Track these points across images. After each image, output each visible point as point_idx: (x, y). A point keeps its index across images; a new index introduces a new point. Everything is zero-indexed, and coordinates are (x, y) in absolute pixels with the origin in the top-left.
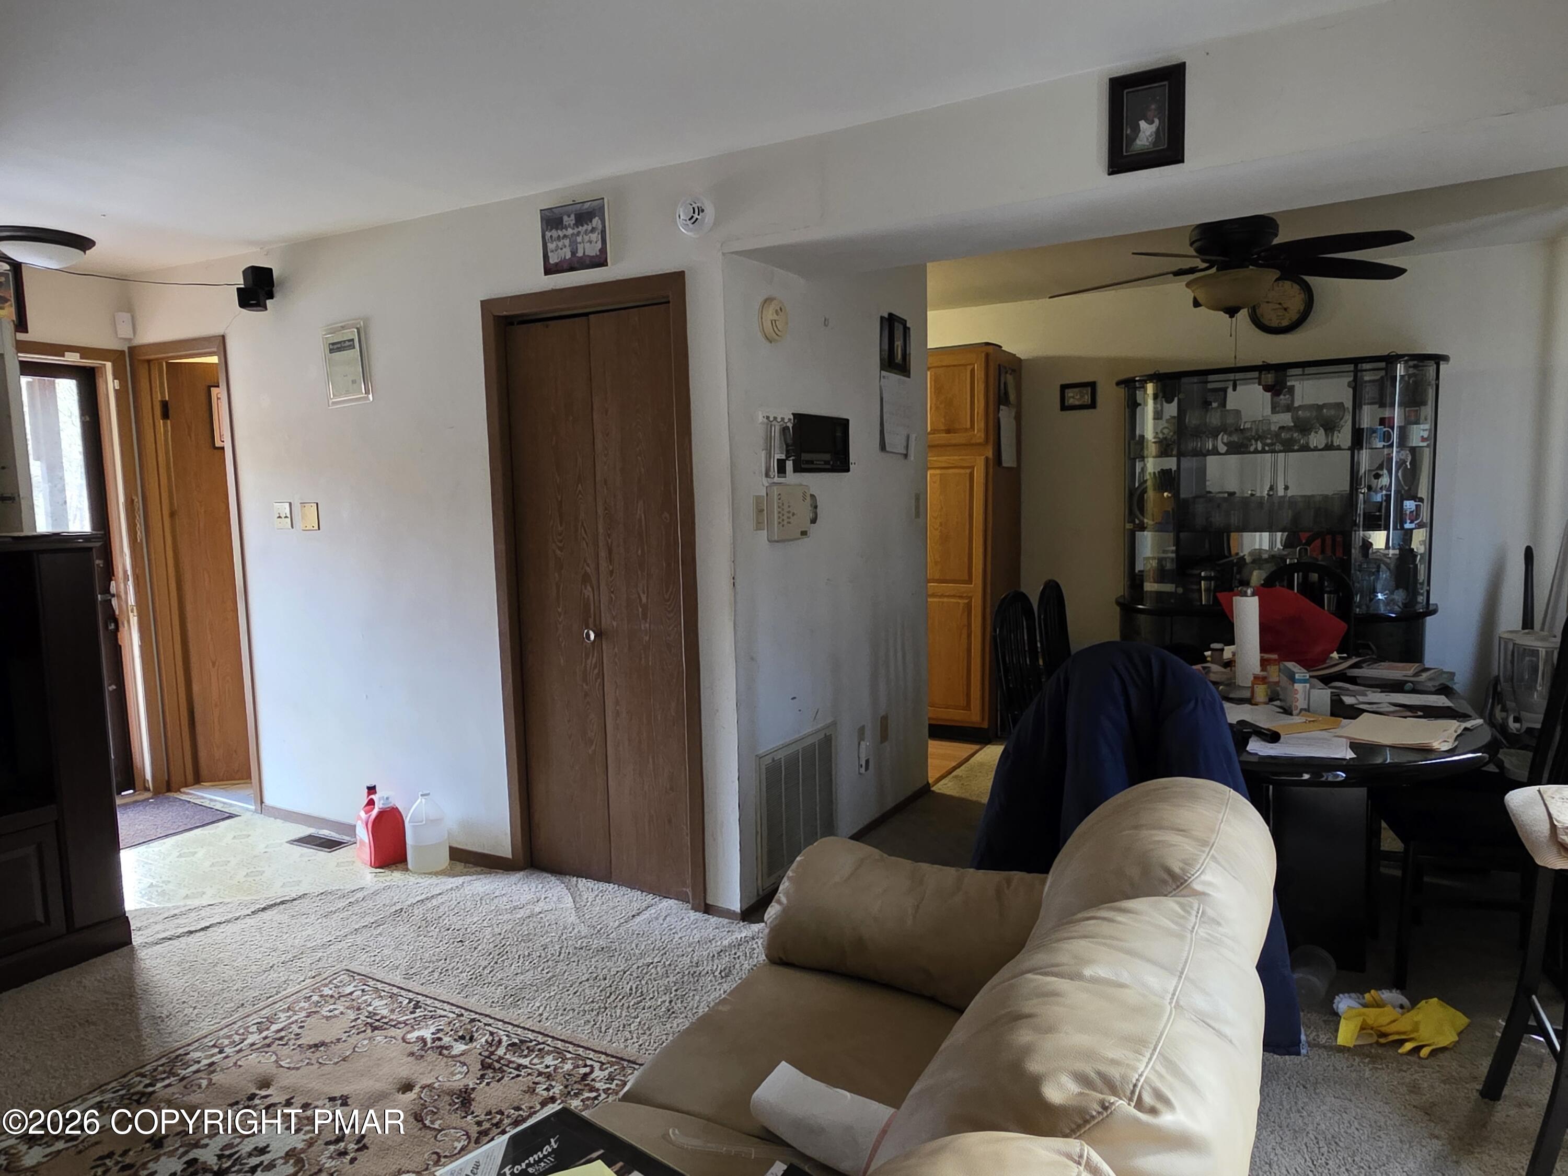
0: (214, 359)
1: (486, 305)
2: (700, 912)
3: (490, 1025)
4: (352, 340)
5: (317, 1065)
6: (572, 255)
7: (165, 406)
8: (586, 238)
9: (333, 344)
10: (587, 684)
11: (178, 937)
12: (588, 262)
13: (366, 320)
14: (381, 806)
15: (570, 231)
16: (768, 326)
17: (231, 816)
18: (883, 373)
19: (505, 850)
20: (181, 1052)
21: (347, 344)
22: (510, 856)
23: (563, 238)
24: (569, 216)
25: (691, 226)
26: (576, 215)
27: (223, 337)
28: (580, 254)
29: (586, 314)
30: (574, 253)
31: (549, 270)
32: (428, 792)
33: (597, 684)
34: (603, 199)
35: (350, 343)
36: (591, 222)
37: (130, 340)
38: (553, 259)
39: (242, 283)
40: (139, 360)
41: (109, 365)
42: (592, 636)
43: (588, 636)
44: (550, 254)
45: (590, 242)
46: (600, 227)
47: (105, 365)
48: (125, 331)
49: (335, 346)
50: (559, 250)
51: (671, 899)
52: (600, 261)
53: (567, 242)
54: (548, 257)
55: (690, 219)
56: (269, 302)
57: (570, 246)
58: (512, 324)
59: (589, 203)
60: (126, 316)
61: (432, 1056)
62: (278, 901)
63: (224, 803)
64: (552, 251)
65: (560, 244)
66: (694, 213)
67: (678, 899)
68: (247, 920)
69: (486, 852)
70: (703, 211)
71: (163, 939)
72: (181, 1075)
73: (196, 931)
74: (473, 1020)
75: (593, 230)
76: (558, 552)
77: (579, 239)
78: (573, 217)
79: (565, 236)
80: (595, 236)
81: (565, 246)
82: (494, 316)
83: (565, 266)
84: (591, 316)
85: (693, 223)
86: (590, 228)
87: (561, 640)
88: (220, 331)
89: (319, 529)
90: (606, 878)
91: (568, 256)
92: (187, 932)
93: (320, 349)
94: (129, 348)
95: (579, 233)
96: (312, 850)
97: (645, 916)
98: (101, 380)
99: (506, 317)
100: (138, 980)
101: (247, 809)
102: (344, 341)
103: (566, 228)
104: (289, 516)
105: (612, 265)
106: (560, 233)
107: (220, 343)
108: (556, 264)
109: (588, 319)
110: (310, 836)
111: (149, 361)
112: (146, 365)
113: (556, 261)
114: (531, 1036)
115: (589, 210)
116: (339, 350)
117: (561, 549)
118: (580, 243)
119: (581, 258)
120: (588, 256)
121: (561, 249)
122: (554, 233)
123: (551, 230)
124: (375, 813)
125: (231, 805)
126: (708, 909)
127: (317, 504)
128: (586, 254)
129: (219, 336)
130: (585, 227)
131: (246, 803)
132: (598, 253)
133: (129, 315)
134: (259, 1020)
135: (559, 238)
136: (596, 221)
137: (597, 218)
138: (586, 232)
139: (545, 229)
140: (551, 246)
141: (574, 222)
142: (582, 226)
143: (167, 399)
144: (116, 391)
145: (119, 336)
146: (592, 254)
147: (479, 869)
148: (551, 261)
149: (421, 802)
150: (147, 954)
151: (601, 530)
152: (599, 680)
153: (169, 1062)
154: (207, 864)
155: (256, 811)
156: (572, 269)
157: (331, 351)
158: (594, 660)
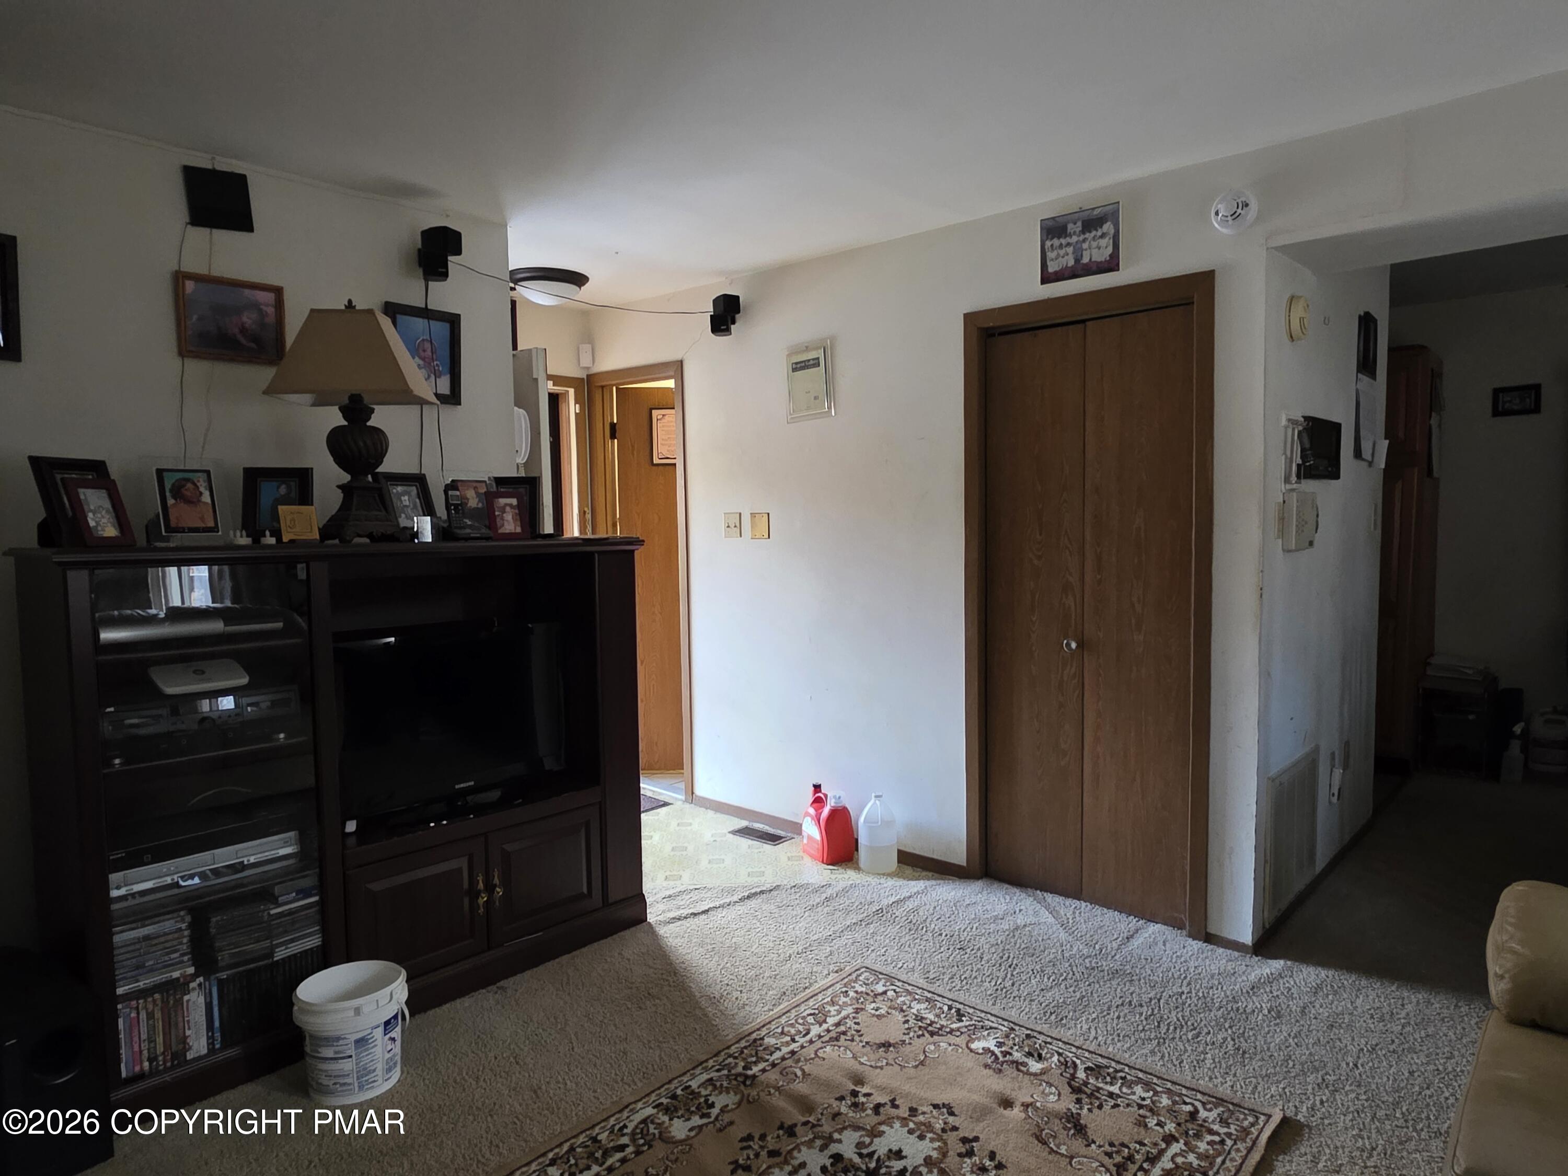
0: (670, 383)
1: (969, 318)
2: (1200, 940)
3: (1050, 1044)
4: (818, 358)
5: (897, 1068)
6: (1075, 262)
7: (613, 426)
8: (1094, 244)
9: (796, 363)
10: (1063, 695)
11: (685, 918)
12: (1094, 268)
13: (833, 339)
14: (833, 804)
15: (1075, 239)
16: (1295, 324)
17: (665, 804)
18: (1360, 375)
19: (959, 857)
20: (754, 1036)
21: (812, 362)
22: (965, 864)
23: (1066, 246)
24: (1075, 224)
25: (1231, 222)
26: (1083, 222)
27: (681, 362)
28: (1085, 260)
29: (1083, 321)
30: (1077, 261)
31: (1046, 278)
32: (881, 794)
33: (1076, 694)
34: (1118, 203)
35: (814, 362)
36: (1101, 227)
37: (588, 368)
38: (1052, 268)
39: (712, 310)
40: (595, 386)
41: (571, 391)
42: (1074, 645)
43: (1068, 645)
44: (1049, 263)
45: (1099, 248)
46: (1112, 231)
47: (568, 391)
48: (586, 361)
49: (799, 366)
50: (1060, 259)
51: (1157, 923)
52: (1111, 265)
53: (1070, 250)
54: (1047, 266)
55: (1232, 216)
56: (732, 326)
57: (1073, 253)
58: (993, 335)
59: (1100, 209)
60: (589, 346)
61: (1009, 1071)
62: (758, 890)
63: (654, 791)
64: (1052, 260)
65: (1062, 252)
66: (1238, 207)
67: (1165, 924)
68: (737, 907)
69: (935, 857)
70: (1247, 205)
71: (674, 918)
72: (770, 1060)
73: (699, 913)
74: (1028, 1036)
75: (1103, 236)
76: (1036, 562)
77: (1085, 246)
78: (1079, 224)
79: (1068, 244)
80: (1106, 242)
81: (1068, 254)
82: (978, 328)
83: (1066, 275)
84: (1088, 323)
85: (1233, 219)
86: (1099, 233)
87: (1034, 648)
88: (679, 357)
89: (769, 537)
90: (1077, 894)
91: (1071, 263)
92: (691, 914)
93: (782, 367)
94: (587, 375)
95: (1084, 241)
96: (755, 842)
97: (1141, 940)
98: (564, 404)
99: (987, 329)
100: (673, 958)
101: (676, 799)
102: (809, 360)
103: (1071, 236)
104: (738, 525)
105: (1123, 270)
106: (1063, 241)
107: (677, 369)
108: (1056, 273)
109: (1085, 326)
110: (747, 827)
111: (602, 387)
112: (600, 390)
113: (1057, 268)
114: (1105, 1062)
115: (1099, 216)
116: (802, 368)
117: (1039, 558)
118: (1086, 250)
119: (1086, 265)
120: (1095, 262)
121: (1063, 257)
122: (1056, 242)
123: (1052, 239)
124: (826, 811)
125: (660, 794)
126: (1209, 938)
127: (768, 514)
128: (1093, 259)
129: (678, 361)
130: (1094, 233)
131: (674, 792)
132: (1108, 258)
133: (590, 346)
134: (813, 1012)
135: (1061, 246)
136: (1108, 227)
137: (1109, 223)
138: (1094, 239)
139: (1045, 238)
140: (1051, 255)
141: (1080, 229)
142: (1090, 232)
143: (615, 421)
144: (576, 414)
145: (581, 365)
146: (1099, 260)
147: (930, 874)
148: (1051, 270)
149: (875, 803)
150: (665, 932)
151: (1088, 537)
152: (1077, 692)
153: (750, 1046)
154: (668, 848)
155: (686, 801)
156: (1074, 276)
157: (794, 370)
158: (1073, 670)
